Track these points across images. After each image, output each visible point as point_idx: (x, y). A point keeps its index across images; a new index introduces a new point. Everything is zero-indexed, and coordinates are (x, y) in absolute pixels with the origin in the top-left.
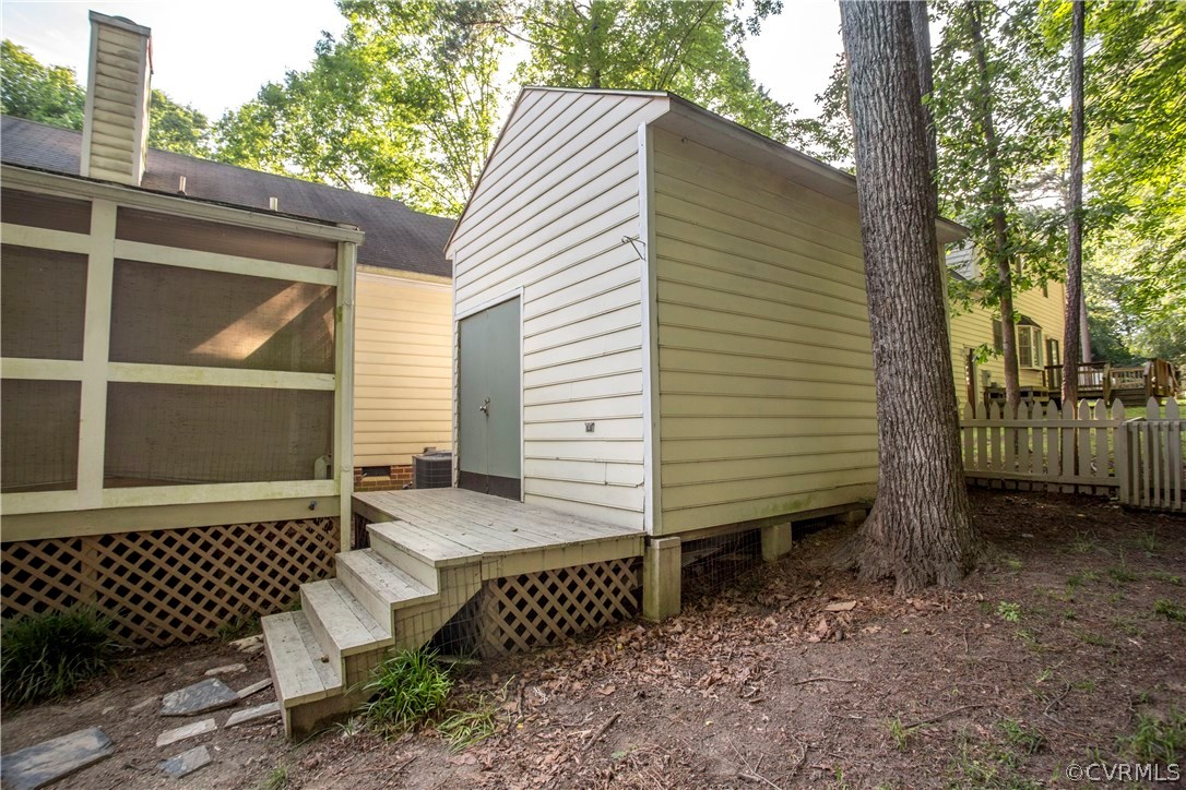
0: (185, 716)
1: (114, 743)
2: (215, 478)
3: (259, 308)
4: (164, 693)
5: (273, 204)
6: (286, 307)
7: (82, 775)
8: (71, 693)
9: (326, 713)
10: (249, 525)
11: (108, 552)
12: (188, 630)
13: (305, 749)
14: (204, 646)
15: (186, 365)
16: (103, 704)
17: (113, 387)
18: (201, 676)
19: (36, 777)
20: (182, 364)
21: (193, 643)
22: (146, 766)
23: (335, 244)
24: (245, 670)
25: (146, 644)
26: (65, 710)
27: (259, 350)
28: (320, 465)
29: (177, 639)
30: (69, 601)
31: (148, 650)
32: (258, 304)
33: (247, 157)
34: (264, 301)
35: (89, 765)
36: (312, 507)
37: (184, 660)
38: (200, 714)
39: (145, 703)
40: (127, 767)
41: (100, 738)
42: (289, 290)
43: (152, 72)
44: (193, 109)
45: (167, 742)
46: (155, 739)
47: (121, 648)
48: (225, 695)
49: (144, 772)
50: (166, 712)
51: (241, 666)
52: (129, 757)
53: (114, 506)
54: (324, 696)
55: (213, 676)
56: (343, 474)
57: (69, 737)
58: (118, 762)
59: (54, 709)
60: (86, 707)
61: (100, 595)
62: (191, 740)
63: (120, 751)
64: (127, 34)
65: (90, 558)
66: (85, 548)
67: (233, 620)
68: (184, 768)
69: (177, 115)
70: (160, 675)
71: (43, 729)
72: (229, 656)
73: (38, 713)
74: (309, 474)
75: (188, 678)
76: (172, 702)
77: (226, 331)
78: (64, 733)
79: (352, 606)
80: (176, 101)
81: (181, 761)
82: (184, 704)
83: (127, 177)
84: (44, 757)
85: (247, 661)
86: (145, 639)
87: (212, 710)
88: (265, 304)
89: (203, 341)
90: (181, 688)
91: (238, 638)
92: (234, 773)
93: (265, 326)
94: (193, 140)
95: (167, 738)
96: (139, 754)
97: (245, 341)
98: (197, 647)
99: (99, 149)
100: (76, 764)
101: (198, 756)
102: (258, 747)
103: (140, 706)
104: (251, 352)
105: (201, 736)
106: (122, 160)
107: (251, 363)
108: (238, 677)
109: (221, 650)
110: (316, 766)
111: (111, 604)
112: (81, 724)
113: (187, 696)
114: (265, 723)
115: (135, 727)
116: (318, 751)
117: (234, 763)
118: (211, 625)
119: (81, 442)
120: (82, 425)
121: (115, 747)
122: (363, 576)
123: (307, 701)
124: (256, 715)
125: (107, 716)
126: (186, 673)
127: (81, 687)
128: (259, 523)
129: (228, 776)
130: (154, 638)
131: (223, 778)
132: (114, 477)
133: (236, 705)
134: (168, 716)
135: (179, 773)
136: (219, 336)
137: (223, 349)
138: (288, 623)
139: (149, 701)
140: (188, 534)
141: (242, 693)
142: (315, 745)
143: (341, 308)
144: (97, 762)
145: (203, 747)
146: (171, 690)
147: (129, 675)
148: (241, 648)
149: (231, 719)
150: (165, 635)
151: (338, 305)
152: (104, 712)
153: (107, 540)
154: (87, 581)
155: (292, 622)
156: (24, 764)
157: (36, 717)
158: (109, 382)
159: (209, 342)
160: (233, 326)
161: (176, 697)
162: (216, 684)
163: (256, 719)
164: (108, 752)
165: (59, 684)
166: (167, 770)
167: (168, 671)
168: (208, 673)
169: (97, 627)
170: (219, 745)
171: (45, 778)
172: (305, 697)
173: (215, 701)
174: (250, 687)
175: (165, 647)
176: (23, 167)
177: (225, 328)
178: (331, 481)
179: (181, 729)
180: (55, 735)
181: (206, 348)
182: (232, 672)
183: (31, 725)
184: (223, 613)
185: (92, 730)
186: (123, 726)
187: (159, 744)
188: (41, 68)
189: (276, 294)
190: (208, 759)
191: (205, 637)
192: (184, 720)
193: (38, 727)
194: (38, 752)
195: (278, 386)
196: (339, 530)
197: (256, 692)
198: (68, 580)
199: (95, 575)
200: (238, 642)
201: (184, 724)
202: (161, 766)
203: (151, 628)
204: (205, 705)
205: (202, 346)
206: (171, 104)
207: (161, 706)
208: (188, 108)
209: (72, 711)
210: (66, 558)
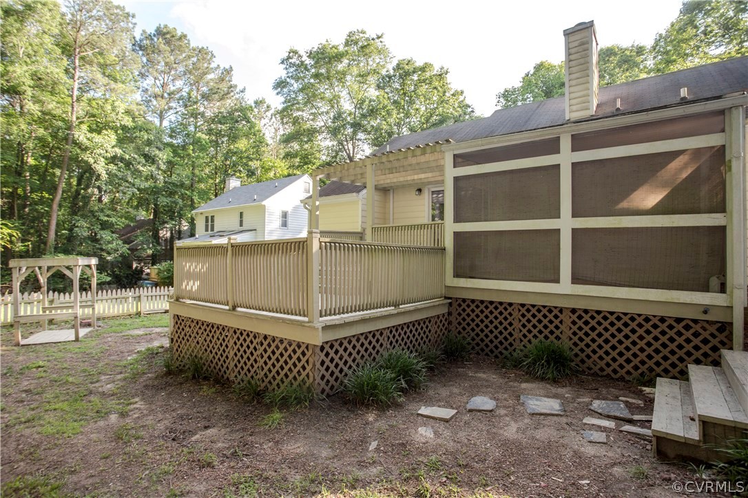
0: (601, 414)
1: (565, 411)
2: (633, 284)
3: (659, 174)
4: (594, 399)
5: (684, 92)
6: (680, 170)
7: (549, 417)
8: (555, 381)
9: (685, 453)
10: (655, 316)
11: (574, 317)
12: (615, 371)
13: (665, 468)
14: (623, 383)
15: (613, 216)
16: (566, 392)
17: (575, 232)
18: (616, 398)
19: (533, 409)
20: (610, 216)
21: (617, 379)
22: (576, 428)
23: (722, 112)
24: (643, 405)
25: (592, 371)
26: (552, 388)
27: (661, 201)
28: (714, 282)
29: (608, 374)
30: (558, 338)
31: (593, 375)
32: (658, 171)
33: (675, 61)
34: (662, 168)
35: (553, 415)
36: (705, 312)
37: (610, 387)
38: (609, 417)
39: (584, 400)
40: (567, 424)
41: (560, 406)
42: (681, 157)
43: (597, 44)
44: (635, 45)
45: (588, 422)
46: (583, 418)
47: (581, 369)
48: (625, 414)
49: (574, 430)
50: (592, 408)
51: (640, 402)
52: (570, 420)
53: (576, 294)
54: (683, 441)
55: (622, 401)
56: (735, 291)
57: (550, 399)
58: (564, 420)
59: (548, 386)
60: (560, 391)
61: (571, 339)
62: (600, 427)
63: (567, 416)
64: (582, 31)
65: (567, 318)
66: (564, 314)
67: (642, 374)
68: (592, 438)
69: (626, 55)
70: (595, 389)
71: (542, 392)
72: (636, 394)
73: (542, 385)
74: (705, 288)
75: (609, 396)
76: (597, 405)
77: (636, 193)
78: (548, 397)
79: (724, 390)
80: (624, 46)
81: (592, 435)
82: (602, 408)
83: (588, 111)
84: (538, 403)
85: (646, 401)
86: (592, 369)
87: (616, 418)
88: (663, 171)
89: (622, 200)
90: (604, 400)
91: (645, 386)
92: (617, 456)
93: (664, 185)
94: (637, 65)
95: (589, 420)
96: (574, 421)
97: (650, 198)
98: (620, 383)
99: (574, 102)
100: (548, 412)
101: (600, 437)
102: (636, 450)
103: (582, 400)
104: (654, 204)
105: (605, 428)
106: (584, 103)
107: (655, 211)
108: (637, 408)
109: (632, 389)
110: (669, 480)
111: (575, 344)
112: (555, 396)
113: (605, 405)
114: (644, 440)
115: (576, 408)
116: (674, 473)
117: (619, 450)
118: (628, 373)
119: (561, 259)
120: (561, 251)
121: (565, 413)
122: (735, 371)
123: (669, 437)
124: (639, 432)
125: (567, 398)
126: (609, 394)
127: (559, 380)
128: (662, 317)
129: (613, 455)
130: (596, 369)
131: (610, 454)
132: (576, 279)
133: (630, 422)
134: (592, 410)
135: (589, 440)
136: (631, 196)
137: (635, 204)
138: (675, 387)
139: (587, 400)
140: (615, 316)
141: (636, 417)
142: (674, 469)
143: (730, 161)
144: (557, 415)
145: (604, 434)
146: (598, 398)
147: (581, 384)
148: (645, 392)
149: (624, 427)
150: (602, 370)
151: (727, 159)
152: (566, 396)
153: (574, 311)
154: (565, 330)
155: (678, 387)
156: (531, 402)
157: (541, 386)
158: (572, 229)
159: (625, 201)
160: (641, 189)
161: (599, 403)
162: (622, 406)
163: (639, 434)
164: (562, 413)
165: (549, 375)
166: (584, 435)
167: (600, 389)
168: (620, 398)
169: (568, 353)
170: (614, 437)
171: (536, 411)
172: (667, 434)
173: (618, 414)
174: (644, 416)
175: (602, 376)
176: (546, 127)
177: (635, 190)
178: (724, 295)
179: (597, 420)
180: (545, 396)
181: (624, 205)
182: (634, 404)
183: (538, 388)
184: (636, 368)
185: (559, 401)
186: (571, 405)
187: (584, 421)
188: (555, 66)
189: (670, 163)
190: (605, 441)
191: (624, 378)
192: (600, 416)
193: (540, 390)
194: (537, 400)
195: (675, 225)
196: (731, 333)
197: (646, 421)
198: (557, 327)
199: (568, 329)
200: (644, 388)
201: (599, 418)
202: (582, 432)
203: (595, 364)
204: (612, 414)
205: (622, 204)
206: (622, 49)
207: (591, 404)
208: (633, 46)
209: (554, 390)
210: (556, 317)
